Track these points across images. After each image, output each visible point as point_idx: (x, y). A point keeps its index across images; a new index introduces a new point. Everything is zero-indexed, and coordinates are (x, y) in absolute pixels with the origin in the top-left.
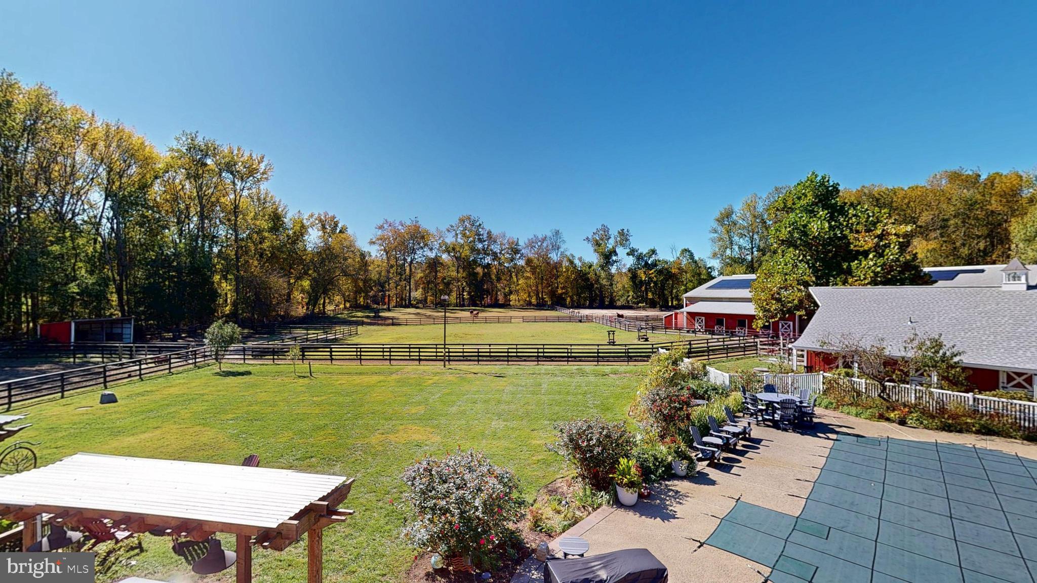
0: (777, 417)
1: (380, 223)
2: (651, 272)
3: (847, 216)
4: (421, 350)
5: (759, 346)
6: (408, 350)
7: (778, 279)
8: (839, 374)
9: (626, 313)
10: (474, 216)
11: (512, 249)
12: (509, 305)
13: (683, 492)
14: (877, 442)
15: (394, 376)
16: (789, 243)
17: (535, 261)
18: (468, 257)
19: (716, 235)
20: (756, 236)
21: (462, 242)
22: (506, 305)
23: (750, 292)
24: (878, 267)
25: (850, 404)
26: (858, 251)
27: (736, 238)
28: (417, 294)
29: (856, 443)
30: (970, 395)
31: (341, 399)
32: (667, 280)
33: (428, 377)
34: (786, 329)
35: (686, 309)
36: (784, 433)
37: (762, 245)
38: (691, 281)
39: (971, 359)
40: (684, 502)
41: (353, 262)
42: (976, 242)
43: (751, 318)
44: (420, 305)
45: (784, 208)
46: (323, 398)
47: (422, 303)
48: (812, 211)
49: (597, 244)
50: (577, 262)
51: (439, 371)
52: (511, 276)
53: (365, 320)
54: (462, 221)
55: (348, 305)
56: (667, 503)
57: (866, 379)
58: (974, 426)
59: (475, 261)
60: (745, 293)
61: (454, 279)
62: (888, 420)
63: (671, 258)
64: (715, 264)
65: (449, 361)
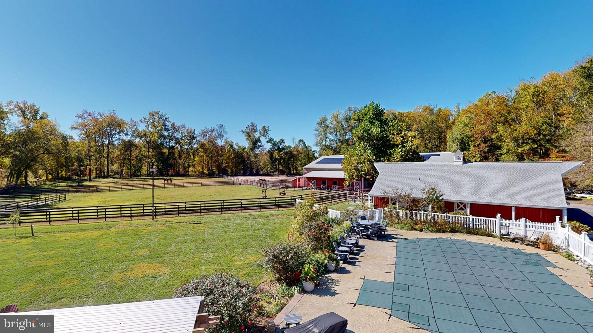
0: (369, 233)
1: (80, 112)
2: (281, 153)
3: (388, 126)
4: (132, 209)
5: (348, 195)
6: (119, 210)
7: (356, 158)
8: (391, 208)
9: (267, 178)
10: (162, 111)
11: (190, 136)
12: (188, 175)
13: (336, 279)
14: (414, 241)
15: (113, 230)
16: (362, 138)
17: (207, 145)
18: (155, 141)
19: (317, 132)
20: (338, 134)
21: (152, 130)
22: (185, 175)
23: (341, 165)
24: (403, 152)
25: (397, 223)
26: (394, 144)
27: (328, 135)
28: (115, 167)
29: (405, 242)
30: (445, 215)
31: (71, 251)
32: (290, 158)
33: (142, 228)
34: (357, 185)
35: (305, 176)
36: (373, 241)
37: (342, 139)
38: (304, 159)
39: (447, 198)
40: (338, 284)
41: (55, 142)
42: (434, 141)
43: (342, 180)
44: (117, 176)
45: (358, 119)
46: (54, 252)
47: (119, 174)
48: (372, 122)
49: (248, 135)
50: (234, 146)
51: (150, 223)
52: (189, 155)
53: (71, 189)
54: (152, 115)
55: (50, 177)
56: (330, 286)
57: (403, 210)
58: (449, 229)
59: (162, 144)
60: (338, 166)
61: (145, 156)
62: (415, 229)
63: (293, 145)
64: (317, 149)
65: (156, 215)
